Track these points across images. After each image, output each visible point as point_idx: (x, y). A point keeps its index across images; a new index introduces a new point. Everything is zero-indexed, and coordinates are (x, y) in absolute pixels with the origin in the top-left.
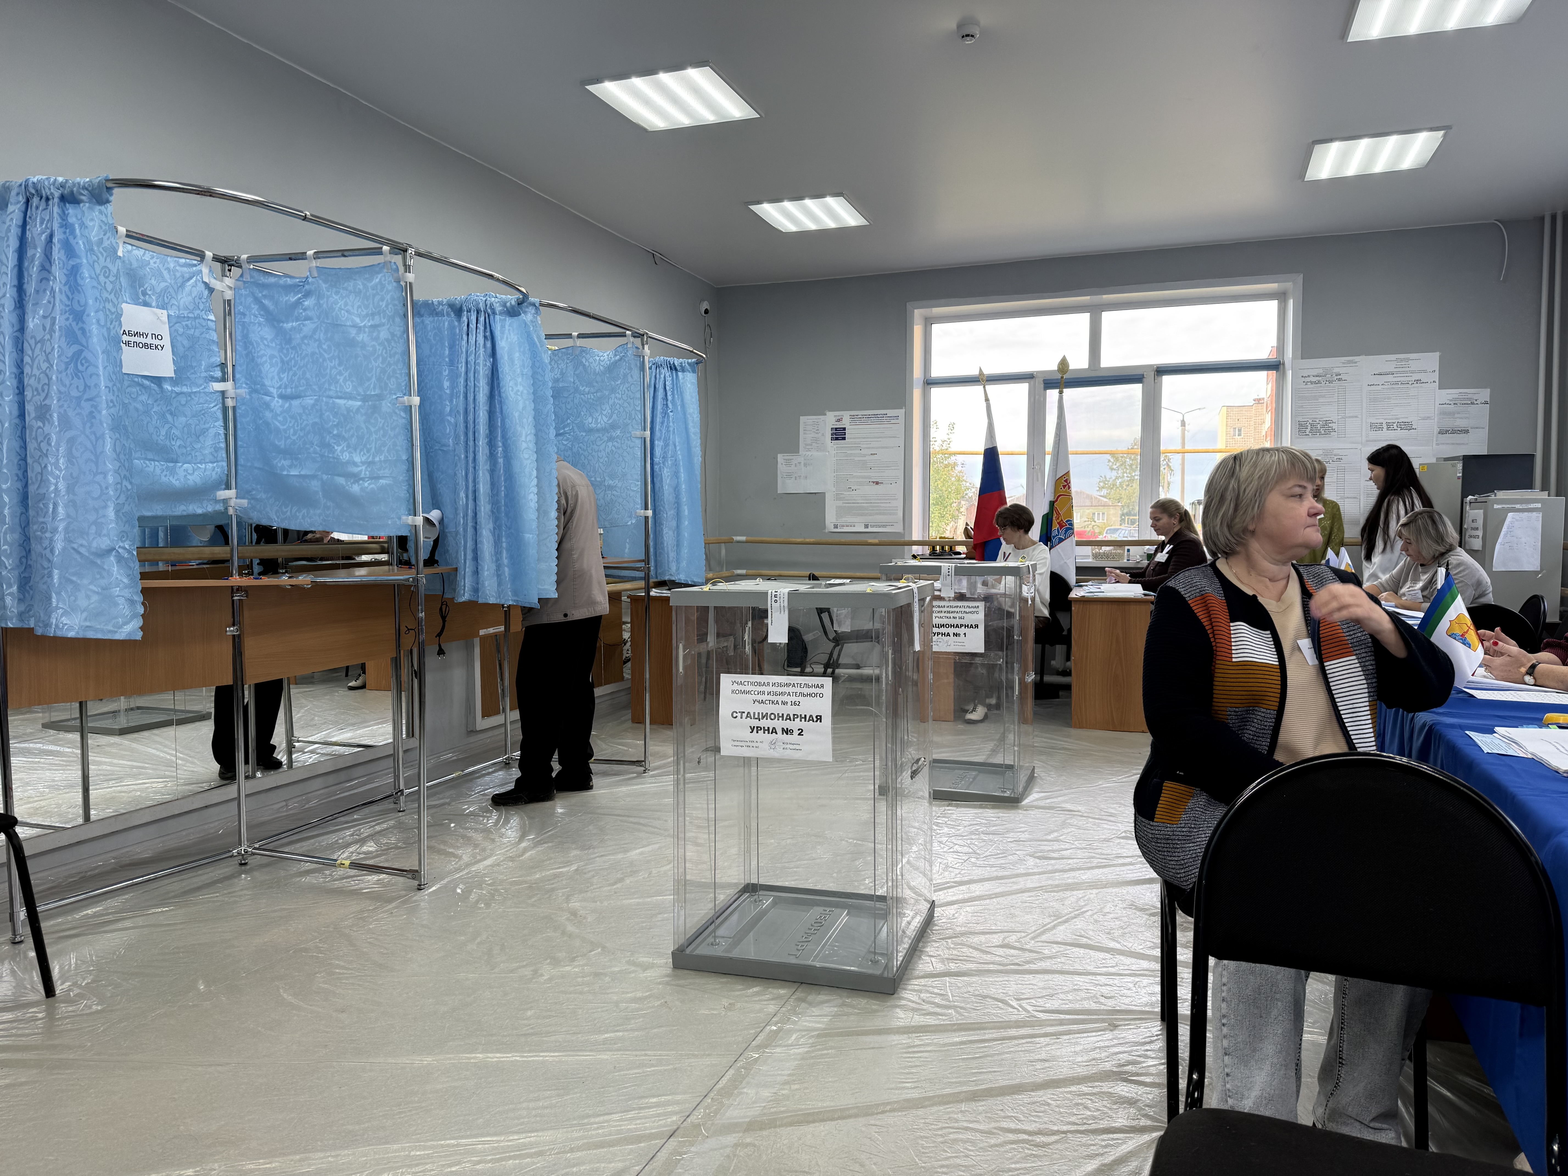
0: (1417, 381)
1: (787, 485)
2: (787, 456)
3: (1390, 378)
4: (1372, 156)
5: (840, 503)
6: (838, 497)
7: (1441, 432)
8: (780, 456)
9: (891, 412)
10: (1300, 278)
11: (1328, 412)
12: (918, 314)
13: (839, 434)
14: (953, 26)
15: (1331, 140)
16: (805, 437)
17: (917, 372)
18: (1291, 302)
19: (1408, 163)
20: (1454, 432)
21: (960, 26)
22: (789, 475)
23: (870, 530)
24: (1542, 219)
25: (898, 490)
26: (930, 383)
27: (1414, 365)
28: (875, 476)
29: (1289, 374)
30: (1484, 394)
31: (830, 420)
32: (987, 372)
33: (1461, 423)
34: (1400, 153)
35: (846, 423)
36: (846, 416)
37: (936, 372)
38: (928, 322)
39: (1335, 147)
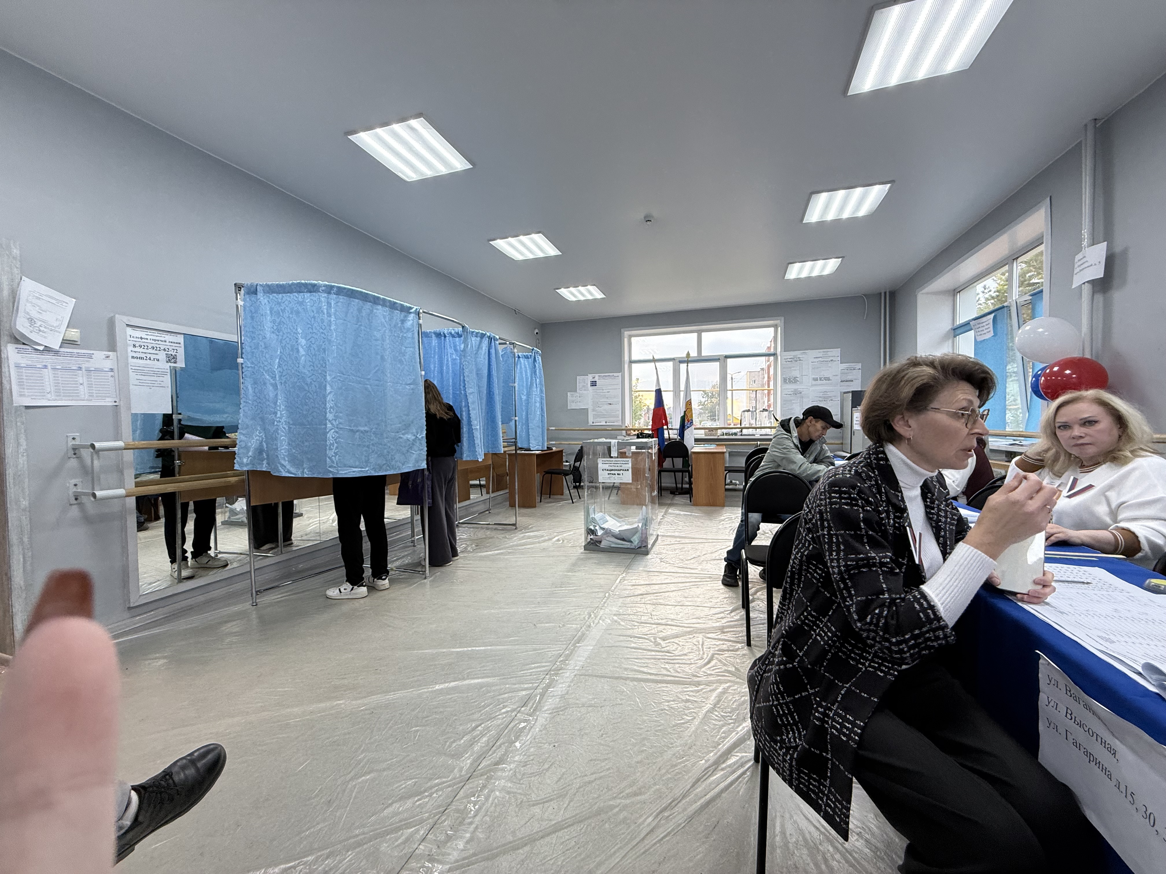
0: (832, 360)
1: (571, 406)
2: (572, 393)
3: (820, 359)
4: (812, 269)
5: (594, 413)
6: (593, 410)
7: (842, 381)
8: (569, 393)
9: (615, 374)
10: (783, 318)
11: (796, 373)
12: (627, 333)
13: (594, 384)
14: (643, 217)
15: (795, 262)
16: (579, 385)
17: (626, 358)
18: (779, 328)
19: (826, 272)
20: (847, 381)
21: (645, 217)
22: (573, 402)
23: (608, 424)
24: (881, 294)
25: (619, 407)
26: (631, 362)
27: (830, 354)
28: (609, 401)
29: (779, 358)
30: (859, 366)
31: (590, 378)
32: (656, 357)
33: (849, 377)
34: (824, 268)
35: (596, 379)
36: (597, 376)
37: (634, 358)
38: (630, 337)
39: (797, 265)
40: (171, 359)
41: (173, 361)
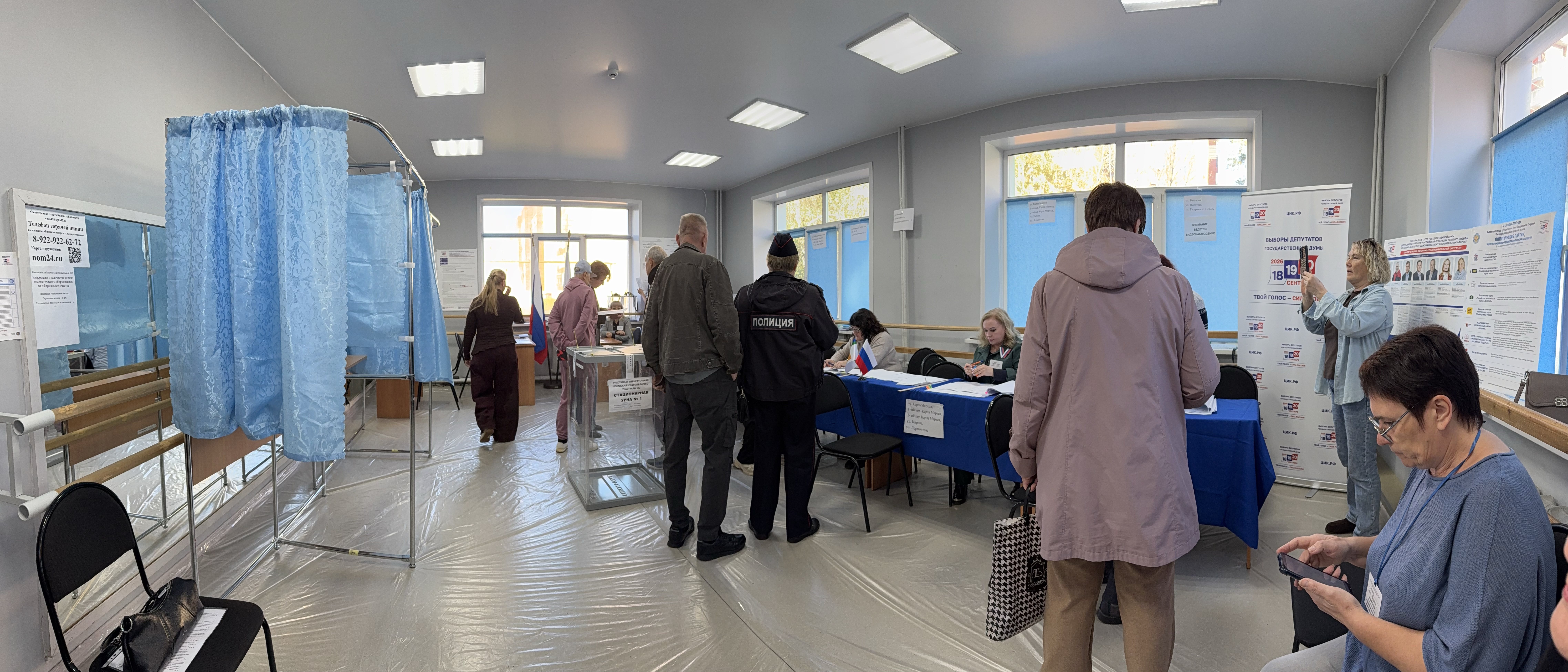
4: (693, 160)
5: (446, 296)
9: (470, 251)
10: (641, 202)
12: (482, 201)
13: (444, 261)
18: (636, 212)
19: (700, 165)
24: (716, 191)
26: (483, 235)
29: (637, 242)
32: (507, 232)
34: (702, 161)
35: (447, 256)
36: (448, 252)
37: (487, 231)
38: (483, 205)
40: (75, 256)
41: (76, 259)
